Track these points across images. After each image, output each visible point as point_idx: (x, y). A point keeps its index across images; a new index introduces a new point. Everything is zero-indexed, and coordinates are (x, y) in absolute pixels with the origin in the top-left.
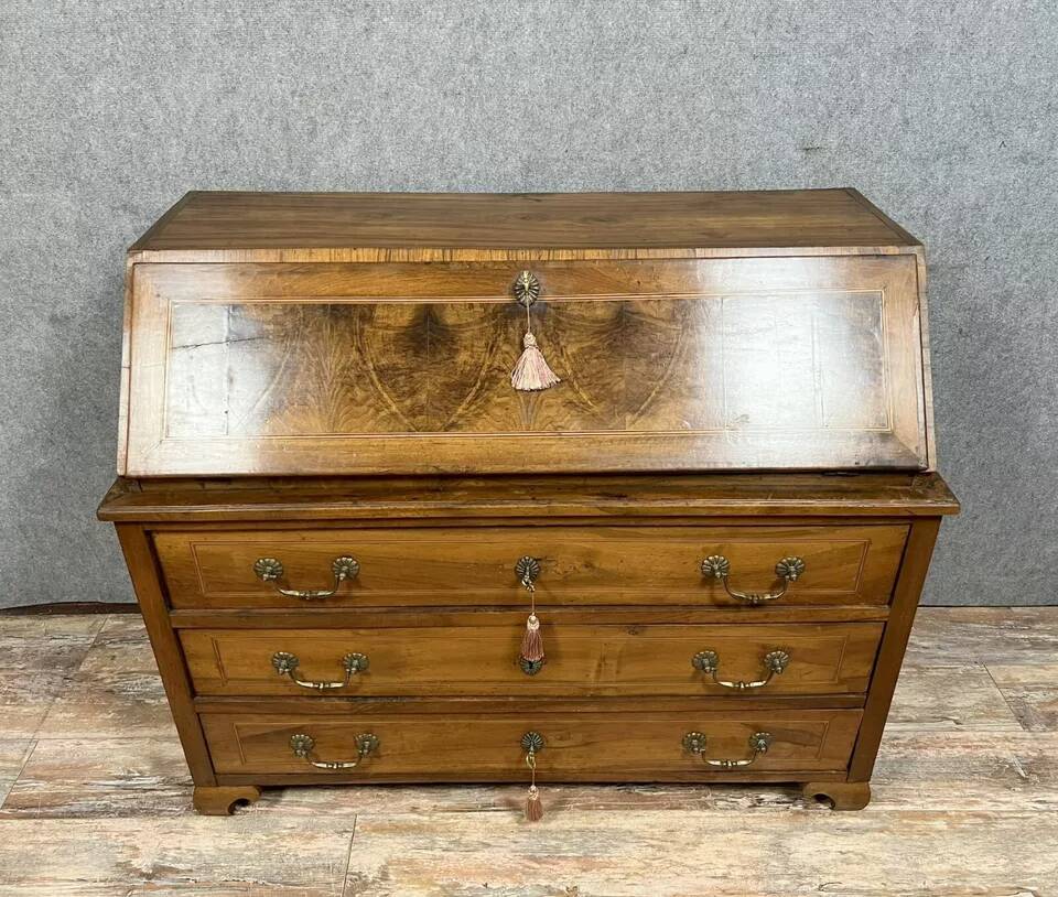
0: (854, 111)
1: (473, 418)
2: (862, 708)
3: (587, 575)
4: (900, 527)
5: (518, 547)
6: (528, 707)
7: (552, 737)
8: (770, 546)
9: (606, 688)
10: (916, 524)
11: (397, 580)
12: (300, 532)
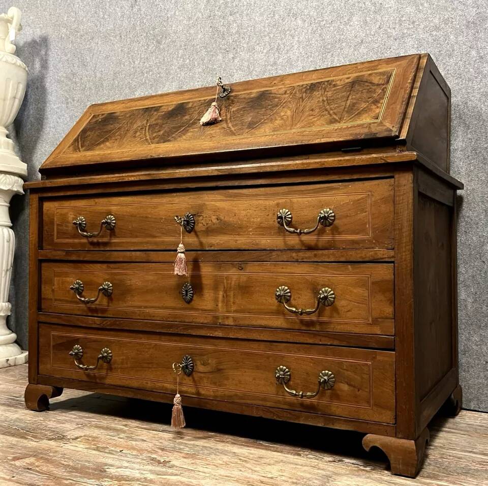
0: (450, 56)
1: (178, 137)
2: (393, 350)
3: (218, 226)
4: (388, 180)
5: (184, 206)
6: (184, 329)
7: (199, 361)
8: (312, 200)
9: (228, 317)
10: (396, 176)
11: (131, 231)
12: (95, 199)
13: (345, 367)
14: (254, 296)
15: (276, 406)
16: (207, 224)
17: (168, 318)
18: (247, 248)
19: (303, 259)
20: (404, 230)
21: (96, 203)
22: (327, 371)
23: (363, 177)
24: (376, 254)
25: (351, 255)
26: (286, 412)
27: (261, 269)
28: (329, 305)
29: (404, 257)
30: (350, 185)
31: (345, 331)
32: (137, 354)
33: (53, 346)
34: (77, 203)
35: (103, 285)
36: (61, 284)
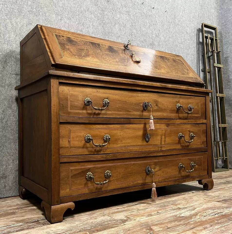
2: (207, 151)
3: (157, 108)
4: (204, 98)
5: (143, 98)
9: (163, 147)
10: (206, 96)
11: (117, 108)
12: (97, 89)
13: (197, 159)
15: (179, 179)
16: (153, 107)
19: (185, 123)
22: (192, 162)
23: (199, 95)
24: (203, 121)
29: (208, 122)
31: (196, 147)
32: (125, 170)
33: (72, 177)
34: (84, 89)
35: (105, 136)
36: (76, 138)
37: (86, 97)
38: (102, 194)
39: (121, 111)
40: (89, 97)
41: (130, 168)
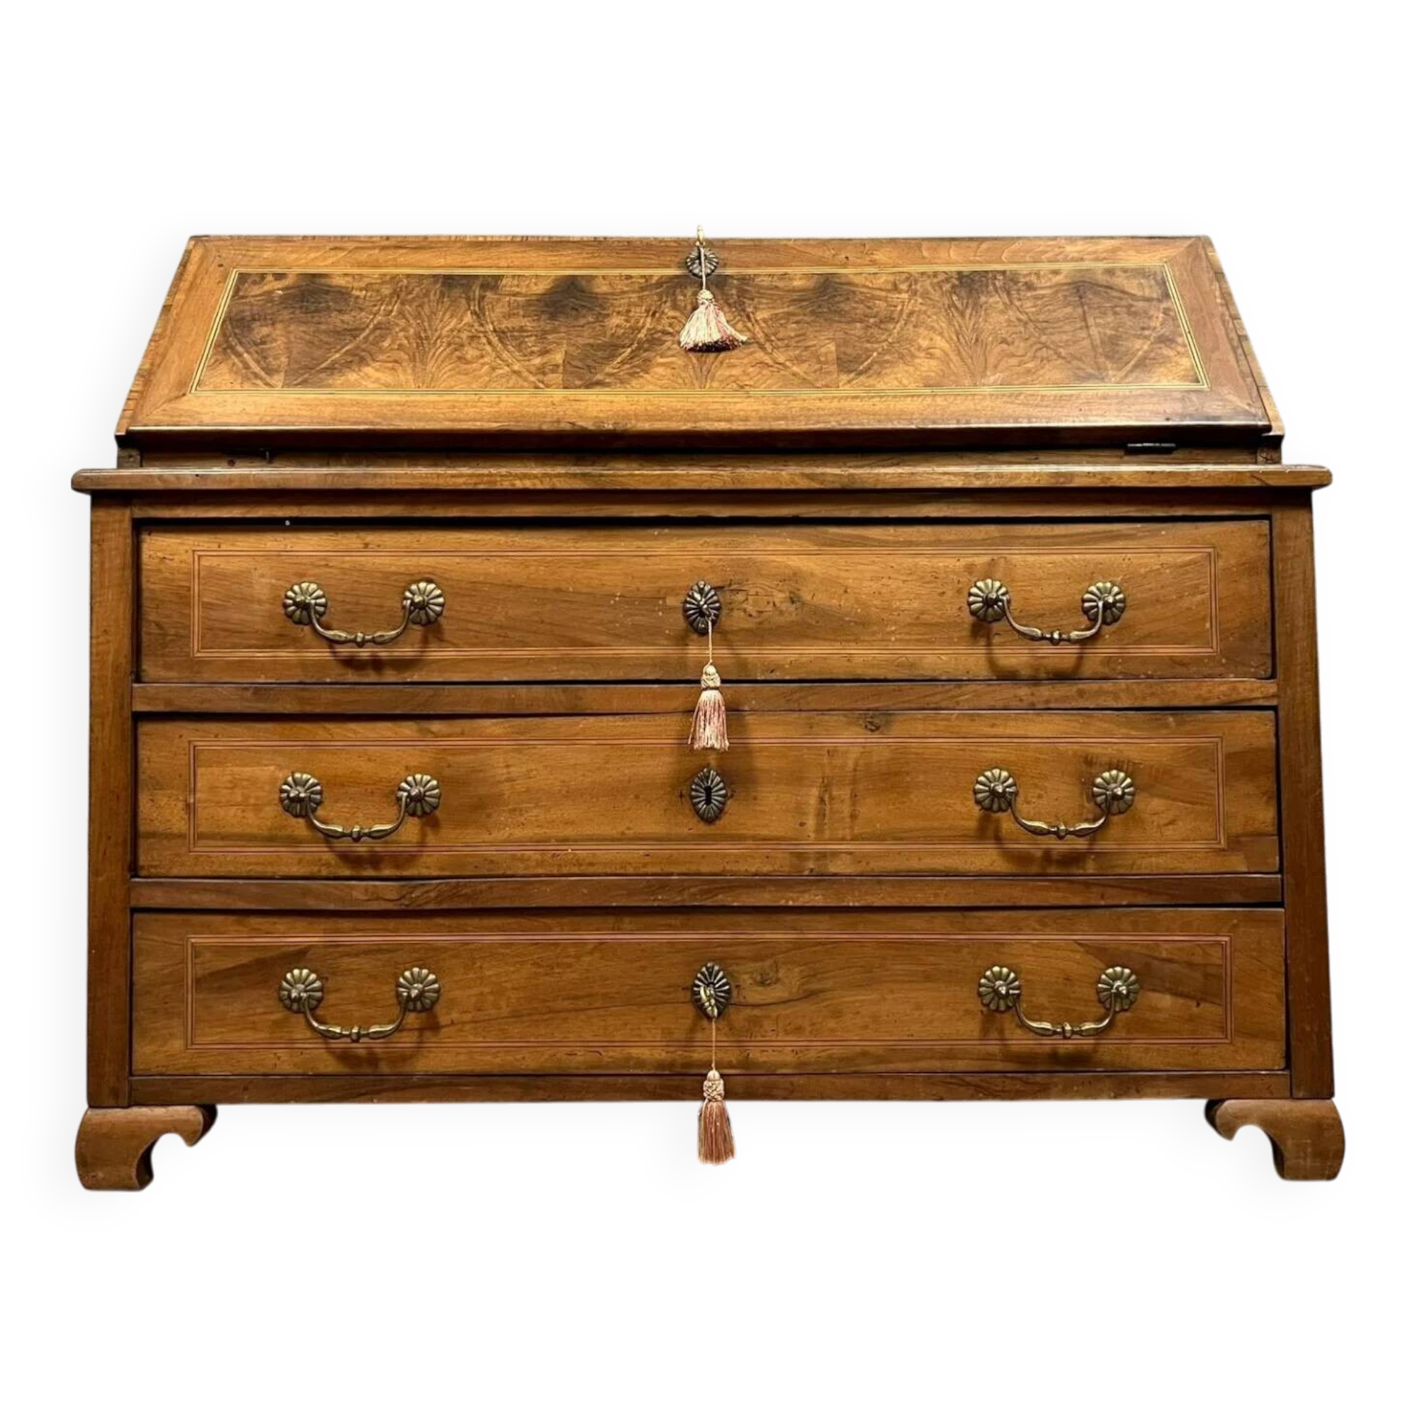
1: (627, 376)
2: (1281, 905)
3: (794, 618)
4: (1254, 524)
5: (687, 563)
6: (703, 892)
7: (746, 977)
8: (1066, 560)
9: (835, 854)
10: (1277, 516)
11: (501, 627)
12: (362, 534)
13: (1164, 955)
14: (912, 796)
15: (983, 1069)
16: (760, 612)
17: (645, 865)
18: (881, 674)
19: (1048, 702)
20: (1297, 636)
21: (366, 545)
22: (1118, 969)
23: (1197, 513)
24: (1234, 689)
25: (1174, 692)
26: (1012, 1078)
27: (933, 728)
28: (1120, 813)
29: (1299, 696)
30: (1163, 529)
31: (1161, 871)
32: (536, 973)
33: (198, 981)
34: (287, 541)
35: (404, 785)
36: (226, 788)
37: (295, 580)
38: (378, 1092)
39: (524, 644)
40: (312, 579)
41: (570, 966)
